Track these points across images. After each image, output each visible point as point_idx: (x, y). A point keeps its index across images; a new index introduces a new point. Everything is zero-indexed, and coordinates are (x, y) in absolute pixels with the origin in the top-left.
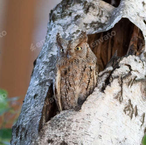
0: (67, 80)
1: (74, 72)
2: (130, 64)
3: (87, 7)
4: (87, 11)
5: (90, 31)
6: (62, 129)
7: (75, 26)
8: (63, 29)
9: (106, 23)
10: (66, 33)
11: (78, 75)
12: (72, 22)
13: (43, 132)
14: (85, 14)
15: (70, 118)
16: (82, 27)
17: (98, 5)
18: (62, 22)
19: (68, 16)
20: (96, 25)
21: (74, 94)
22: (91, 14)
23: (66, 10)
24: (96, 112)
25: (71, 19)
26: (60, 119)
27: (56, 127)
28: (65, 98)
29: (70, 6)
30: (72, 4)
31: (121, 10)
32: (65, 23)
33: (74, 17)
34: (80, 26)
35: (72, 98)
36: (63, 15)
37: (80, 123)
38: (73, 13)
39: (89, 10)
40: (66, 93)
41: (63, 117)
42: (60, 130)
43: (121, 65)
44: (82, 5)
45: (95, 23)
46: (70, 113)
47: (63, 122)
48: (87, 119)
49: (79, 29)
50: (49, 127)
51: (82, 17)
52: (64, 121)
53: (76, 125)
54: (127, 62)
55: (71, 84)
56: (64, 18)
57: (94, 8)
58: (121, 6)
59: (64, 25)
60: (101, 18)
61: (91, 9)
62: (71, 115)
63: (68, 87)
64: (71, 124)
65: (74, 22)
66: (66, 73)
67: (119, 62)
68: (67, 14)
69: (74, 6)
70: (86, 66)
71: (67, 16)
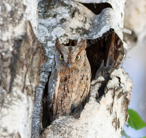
0: (65, 86)
1: (73, 79)
2: (120, 77)
3: (72, 11)
4: (73, 15)
5: (76, 36)
6: (64, 135)
7: (62, 30)
8: (49, 30)
9: (90, 30)
10: (52, 34)
11: (77, 83)
12: (57, 25)
13: (45, 136)
14: (71, 18)
15: (70, 124)
16: (69, 32)
17: (82, 10)
18: (44, 22)
19: (52, 17)
20: (81, 31)
21: (70, 100)
22: (77, 19)
23: (49, 11)
24: (93, 122)
25: (56, 21)
26: (61, 125)
27: (58, 133)
28: (61, 103)
29: (53, 7)
30: (56, 5)
31: (107, 20)
32: (50, 25)
33: (60, 20)
34: (67, 30)
35: (67, 104)
36: (45, 16)
37: (80, 132)
38: (58, 16)
39: (75, 15)
40: (63, 99)
41: (63, 123)
42: (61, 136)
43: (113, 77)
44: (68, 9)
45: (80, 29)
46: (70, 120)
47: (64, 129)
48: (85, 128)
49: (66, 33)
50: (50, 131)
51: (68, 21)
52: (64, 127)
53: (76, 132)
54: (117, 74)
55: (69, 90)
56: (47, 18)
57: (79, 13)
58: (105, 15)
59: (48, 26)
60: (85, 25)
61: (76, 13)
62: (71, 122)
63: (66, 93)
64: (71, 131)
65: (60, 24)
66: (66, 80)
67: (111, 74)
68: (51, 15)
69: (58, 8)
70: (84, 75)
71: (50, 17)
